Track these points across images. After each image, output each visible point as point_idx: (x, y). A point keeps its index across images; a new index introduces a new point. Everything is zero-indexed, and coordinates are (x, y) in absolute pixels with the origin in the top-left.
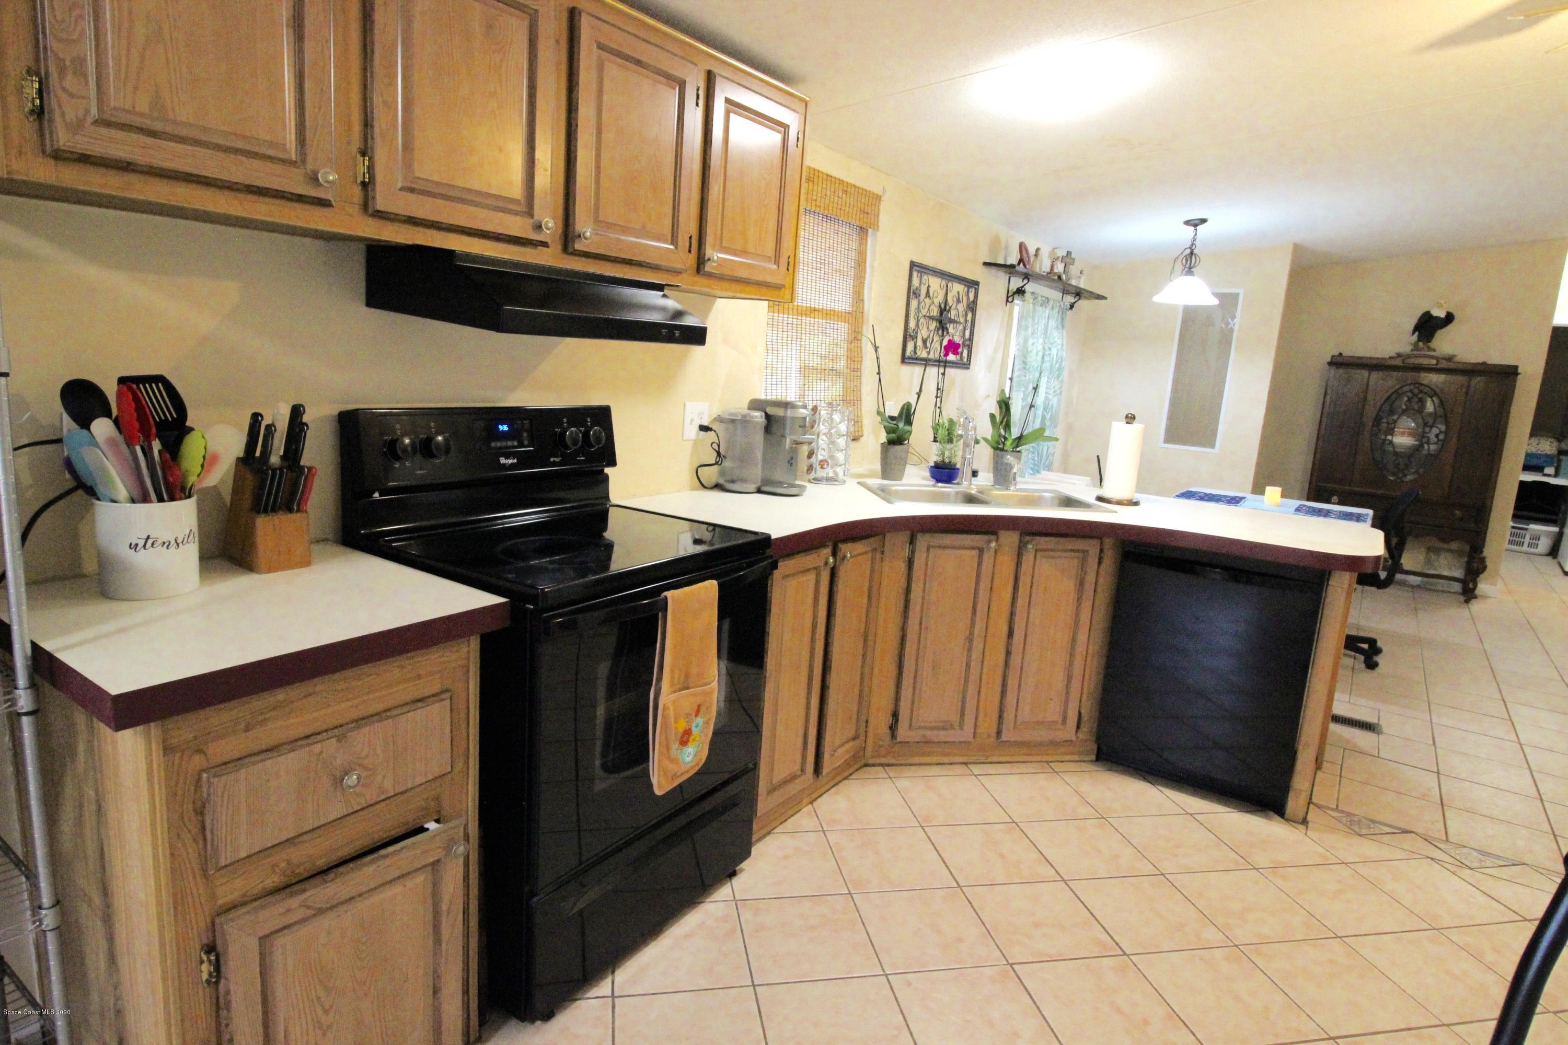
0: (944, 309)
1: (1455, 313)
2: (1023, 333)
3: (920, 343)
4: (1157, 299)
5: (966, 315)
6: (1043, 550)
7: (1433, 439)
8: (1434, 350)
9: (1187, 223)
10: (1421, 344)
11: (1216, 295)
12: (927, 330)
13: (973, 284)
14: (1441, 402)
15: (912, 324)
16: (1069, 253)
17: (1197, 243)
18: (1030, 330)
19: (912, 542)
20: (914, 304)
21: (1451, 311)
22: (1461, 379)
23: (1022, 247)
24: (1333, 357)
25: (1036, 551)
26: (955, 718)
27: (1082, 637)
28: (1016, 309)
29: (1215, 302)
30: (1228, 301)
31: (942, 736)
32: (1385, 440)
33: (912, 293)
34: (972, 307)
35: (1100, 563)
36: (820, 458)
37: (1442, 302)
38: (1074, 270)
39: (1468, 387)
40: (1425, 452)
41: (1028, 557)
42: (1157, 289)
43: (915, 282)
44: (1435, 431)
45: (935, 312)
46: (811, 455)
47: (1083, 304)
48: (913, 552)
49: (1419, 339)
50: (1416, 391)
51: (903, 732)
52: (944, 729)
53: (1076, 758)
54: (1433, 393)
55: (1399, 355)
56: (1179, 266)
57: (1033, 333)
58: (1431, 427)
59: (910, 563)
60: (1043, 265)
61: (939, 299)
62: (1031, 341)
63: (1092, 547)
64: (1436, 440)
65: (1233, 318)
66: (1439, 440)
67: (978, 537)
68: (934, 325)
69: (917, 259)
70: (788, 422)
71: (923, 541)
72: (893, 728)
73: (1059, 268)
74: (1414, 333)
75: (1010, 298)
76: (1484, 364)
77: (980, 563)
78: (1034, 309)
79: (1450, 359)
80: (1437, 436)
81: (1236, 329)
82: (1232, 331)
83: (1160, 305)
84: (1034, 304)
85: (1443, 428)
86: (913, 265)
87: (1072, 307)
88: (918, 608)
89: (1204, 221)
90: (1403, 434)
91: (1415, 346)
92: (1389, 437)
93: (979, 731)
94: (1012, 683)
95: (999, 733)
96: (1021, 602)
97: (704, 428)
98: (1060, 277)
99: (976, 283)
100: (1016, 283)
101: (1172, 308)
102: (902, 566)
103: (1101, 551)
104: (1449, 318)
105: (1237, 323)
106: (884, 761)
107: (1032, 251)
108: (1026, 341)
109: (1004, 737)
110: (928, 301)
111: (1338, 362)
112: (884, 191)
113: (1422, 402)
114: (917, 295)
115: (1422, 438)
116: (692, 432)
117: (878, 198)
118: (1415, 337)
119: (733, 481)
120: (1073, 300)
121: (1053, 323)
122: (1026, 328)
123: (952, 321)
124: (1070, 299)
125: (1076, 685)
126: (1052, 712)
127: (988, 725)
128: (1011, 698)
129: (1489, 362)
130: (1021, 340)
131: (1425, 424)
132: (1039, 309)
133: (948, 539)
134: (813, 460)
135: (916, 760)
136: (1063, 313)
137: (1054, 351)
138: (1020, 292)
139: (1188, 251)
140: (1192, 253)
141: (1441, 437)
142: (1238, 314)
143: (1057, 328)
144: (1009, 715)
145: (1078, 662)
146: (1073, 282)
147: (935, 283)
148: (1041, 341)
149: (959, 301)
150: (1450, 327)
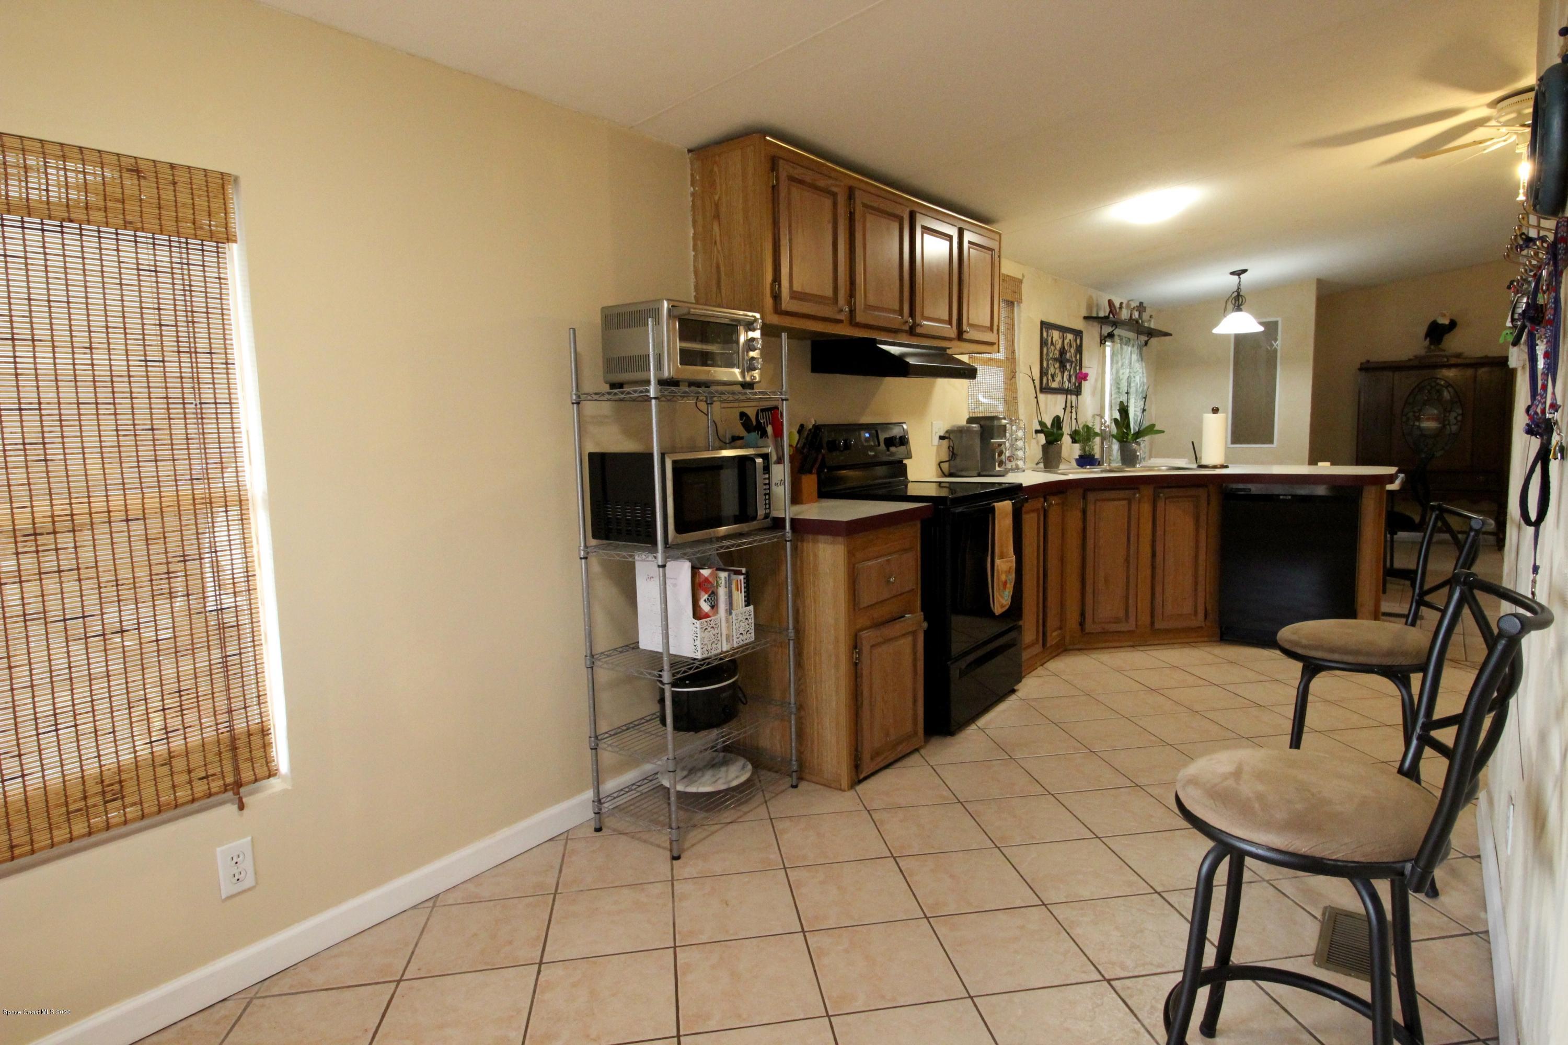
0: (1063, 352)
1: (1457, 320)
2: (1115, 366)
3: (1050, 377)
4: (1216, 331)
5: (1076, 356)
6: (1169, 498)
7: (1453, 421)
8: (1444, 351)
9: (1233, 273)
10: (1432, 347)
11: (1261, 324)
12: (1053, 368)
13: (1078, 334)
14: (1456, 392)
15: (1045, 365)
16: (1141, 303)
17: (1242, 287)
18: (1120, 364)
19: (1084, 498)
20: (1045, 350)
21: (1454, 318)
22: (1469, 372)
23: (1110, 303)
24: (1361, 364)
25: (1166, 499)
26: (1122, 614)
27: (1202, 557)
28: (1108, 350)
29: (1261, 329)
30: (1271, 328)
31: (1114, 627)
32: (1414, 425)
33: (1043, 343)
34: (1079, 350)
35: (1208, 504)
36: (1008, 455)
37: (1445, 312)
38: (1145, 316)
39: (1475, 377)
40: (1448, 432)
41: (1160, 504)
42: (1215, 325)
43: (1045, 335)
44: (1453, 414)
45: (1057, 355)
46: (1001, 453)
47: (1154, 341)
48: (1086, 505)
49: (1431, 343)
50: (1433, 384)
51: (1089, 626)
52: (1115, 623)
53: (1206, 639)
54: (1448, 385)
55: (1416, 357)
56: (1230, 306)
57: (1122, 365)
58: (1450, 412)
59: (1084, 512)
60: (1125, 314)
61: (1059, 346)
62: (1121, 372)
63: (1202, 493)
64: (1455, 421)
65: (1276, 340)
66: (1458, 421)
67: (1127, 491)
68: (1057, 365)
69: (1044, 320)
70: (995, 430)
71: (1091, 496)
72: (1082, 624)
73: (1136, 315)
74: (1426, 338)
75: (1102, 341)
76: (1486, 357)
77: (1129, 510)
78: (1121, 348)
79: (1459, 356)
80: (1456, 418)
81: (1279, 348)
82: (1275, 351)
83: (1217, 335)
84: (1121, 344)
85: (1460, 411)
86: (1043, 323)
87: (1146, 343)
88: (1092, 541)
89: (1245, 271)
90: (1428, 419)
91: (1429, 348)
92: (1417, 424)
93: (1139, 623)
94: (1158, 589)
95: (1152, 623)
96: (1159, 532)
97: (942, 438)
98: (1137, 322)
99: (1081, 332)
100: (1107, 330)
101: (1225, 337)
102: (1079, 514)
103: (1209, 496)
104: (1453, 324)
105: (1278, 344)
106: (1077, 647)
107: (1117, 305)
108: (1117, 372)
109: (1157, 626)
110: (1053, 348)
111: (1367, 368)
112: (1023, 276)
113: (1439, 392)
114: (1046, 344)
115: (1444, 422)
116: (936, 440)
117: (1021, 281)
118: (1427, 342)
119: (962, 471)
120: (1146, 339)
121: (1135, 357)
122: (1117, 362)
123: (1068, 361)
124: (1143, 338)
125: (1201, 588)
126: (1187, 608)
127: (1145, 619)
128: (1158, 600)
129: (1490, 355)
130: (1114, 370)
131: (1445, 410)
132: (1125, 347)
133: (1106, 494)
134: (1003, 457)
135: (1101, 645)
136: (1140, 348)
137: (1138, 378)
138: (1111, 336)
139: (1236, 294)
140: (1239, 295)
141: (1459, 418)
142: (1279, 337)
143: (1138, 360)
144: (1158, 611)
145: (1201, 572)
146: (1146, 325)
147: (1056, 335)
148: (1128, 370)
149: (1071, 346)
150: (1456, 330)
